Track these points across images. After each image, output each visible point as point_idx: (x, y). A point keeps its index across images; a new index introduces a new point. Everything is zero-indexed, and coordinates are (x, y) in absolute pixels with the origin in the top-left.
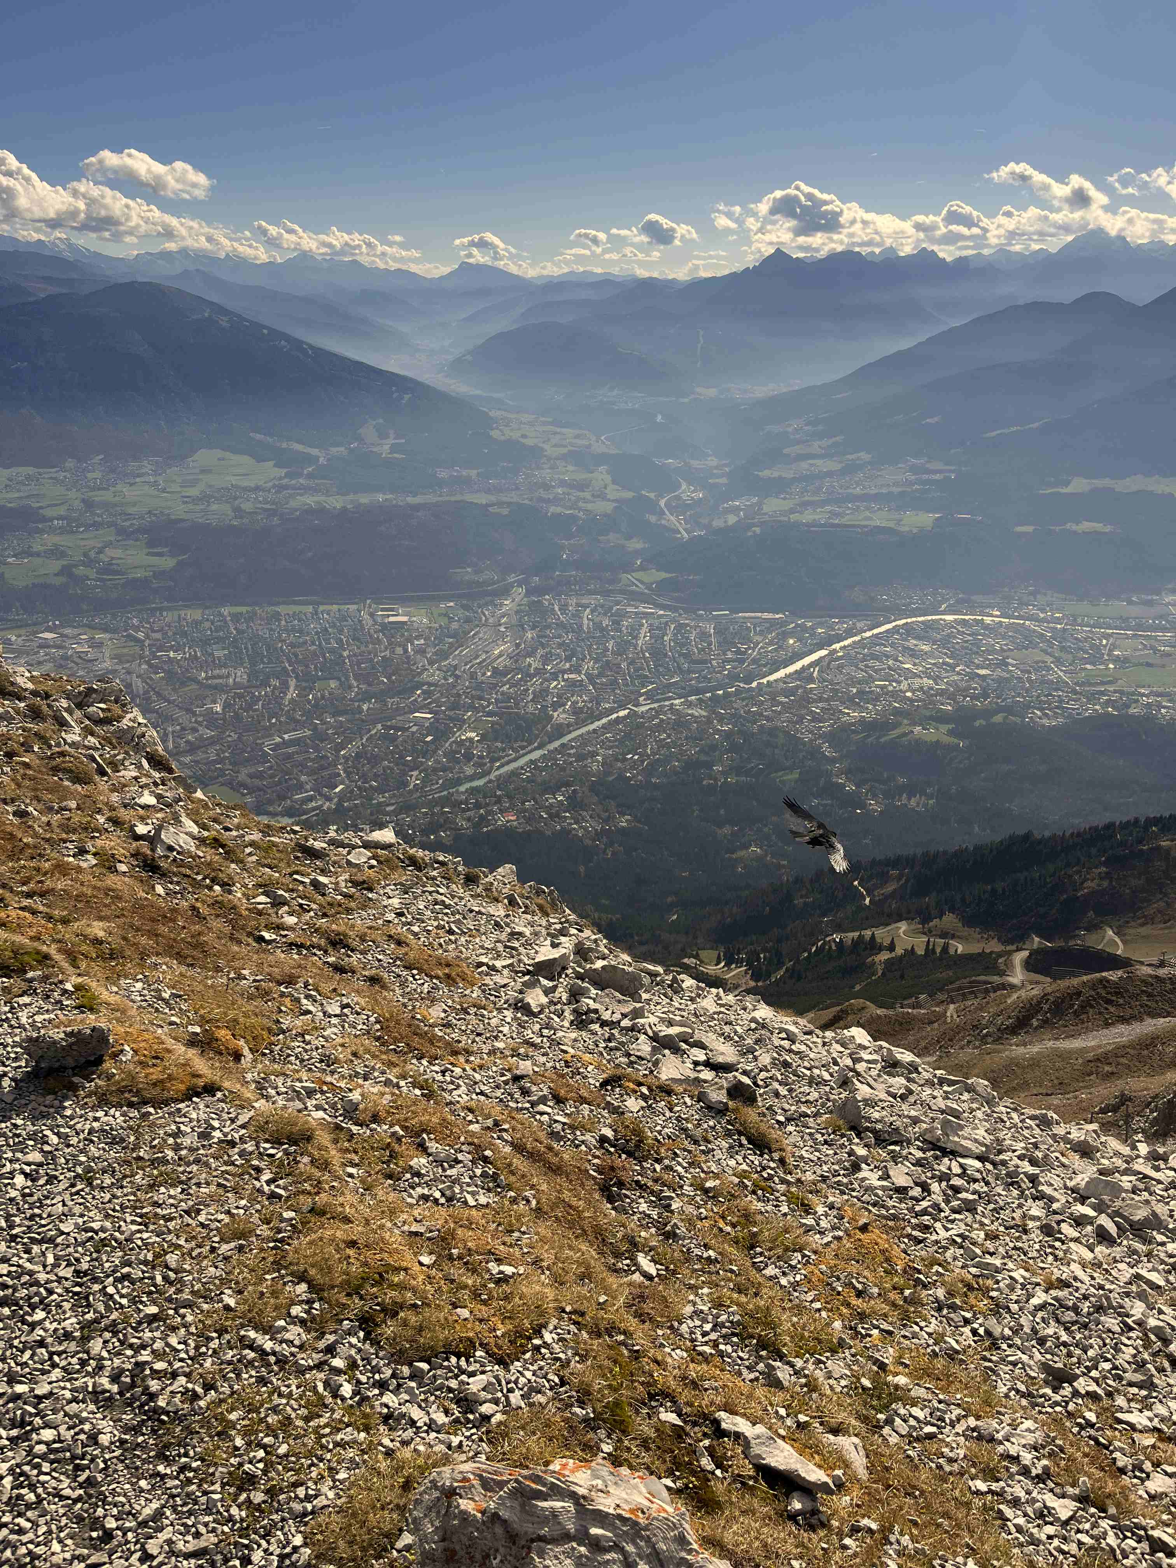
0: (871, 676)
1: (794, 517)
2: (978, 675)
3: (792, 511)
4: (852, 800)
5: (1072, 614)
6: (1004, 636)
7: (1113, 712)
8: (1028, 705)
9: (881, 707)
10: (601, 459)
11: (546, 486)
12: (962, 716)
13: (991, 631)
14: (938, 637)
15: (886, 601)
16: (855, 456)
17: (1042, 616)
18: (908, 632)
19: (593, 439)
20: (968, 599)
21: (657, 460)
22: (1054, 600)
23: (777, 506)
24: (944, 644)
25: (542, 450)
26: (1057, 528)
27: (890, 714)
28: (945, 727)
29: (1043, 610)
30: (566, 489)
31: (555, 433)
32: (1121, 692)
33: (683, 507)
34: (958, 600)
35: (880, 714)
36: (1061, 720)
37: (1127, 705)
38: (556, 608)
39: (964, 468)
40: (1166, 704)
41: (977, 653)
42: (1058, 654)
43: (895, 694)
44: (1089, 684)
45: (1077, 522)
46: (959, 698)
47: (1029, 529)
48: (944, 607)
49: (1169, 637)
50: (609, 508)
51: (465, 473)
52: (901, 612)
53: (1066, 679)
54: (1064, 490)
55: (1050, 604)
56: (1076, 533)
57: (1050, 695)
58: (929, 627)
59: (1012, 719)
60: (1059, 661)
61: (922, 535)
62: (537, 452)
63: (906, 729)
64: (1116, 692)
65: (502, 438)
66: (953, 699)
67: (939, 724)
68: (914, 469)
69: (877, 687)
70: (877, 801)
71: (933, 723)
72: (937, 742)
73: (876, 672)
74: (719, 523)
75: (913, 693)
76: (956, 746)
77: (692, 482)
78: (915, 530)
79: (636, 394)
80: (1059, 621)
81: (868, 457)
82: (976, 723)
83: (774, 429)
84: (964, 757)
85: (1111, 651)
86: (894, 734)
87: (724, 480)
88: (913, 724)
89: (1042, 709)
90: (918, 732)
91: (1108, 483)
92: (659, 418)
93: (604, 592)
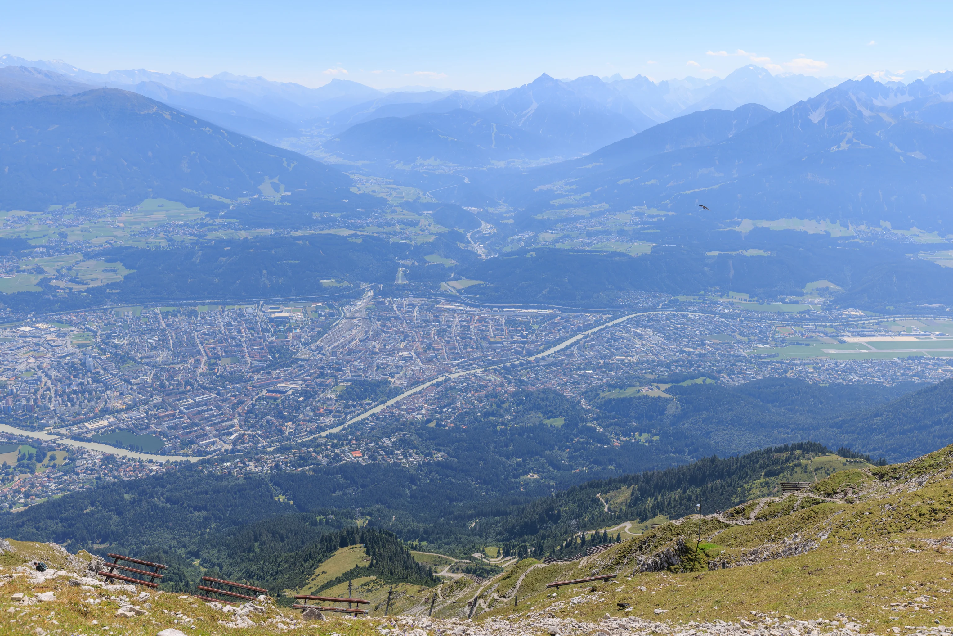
0: (612, 352)
1: (558, 246)
2: (685, 352)
3: (556, 241)
4: (601, 439)
5: (746, 311)
6: (702, 325)
7: (776, 376)
8: (720, 372)
9: (620, 374)
10: (428, 206)
11: (388, 224)
12: (675, 379)
13: (693, 322)
14: (658, 326)
15: (621, 301)
16: (598, 205)
17: (727, 312)
18: (637, 323)
19: (421, 193)
20: (677, 301)
21: (465, 208)
22: (734, 300)
23: (547, 237)
24: (661, 330)
25: (386, 200)
26: (734, 253)
27: (626, 379)
28: (664, 387)
29: (727, 308)
30: (402, 226)
31: (395, 189)
32: (781, 363)
33: (483, 239)
34: (670, 301)
35: (619, 378)
36: (742, 382)
37: (786, 371)
38: (395, 307)
39: (671, 213)
40: (812, 370)
41: (684, 337)
42: (739, 337)
43: (629, 365)
44: (760, 357)
45: (747, 249)
46: (673, 368)
47: (715, 253)
48: (661, 305)
49: (810, 326)
50: (432, 239)
51: (332, 215)
52: (632, 309)
53: (745, 354)
54: (737, 229)
55: (731, 304)
56: (746, 257)
57: (734, 365)
58: (651, 319)
59: (709, 381)
60: (739, 342)
61: (644, 257)
62: (383, 202)
63: (637, 388)
64: (778, 362)
65: (358, 193)
66: (669, 368)
67: (659, 385)
68: (637, 214)
69: (617, 360)
70: (618, 439)
71: (656, 384)
72: (659, 397)
73: (616, 349)
74: (507, 249)
75: (642, 364)
76: (671, 400)
77: (489, 223)
78: (640, 254)
79: (451, 164)
80: (738, 315)
81: (607, 206)
82: (685, 384)
83: (544, 187)
84: (677, 408)
85: (773, 334)
86: (629, 392)
87: (511, 221)
88: (642, 385)
89: (729, 375)
90: (645, 391)
91: (765, 224)
92: (467, 180)
93: (428, 295)
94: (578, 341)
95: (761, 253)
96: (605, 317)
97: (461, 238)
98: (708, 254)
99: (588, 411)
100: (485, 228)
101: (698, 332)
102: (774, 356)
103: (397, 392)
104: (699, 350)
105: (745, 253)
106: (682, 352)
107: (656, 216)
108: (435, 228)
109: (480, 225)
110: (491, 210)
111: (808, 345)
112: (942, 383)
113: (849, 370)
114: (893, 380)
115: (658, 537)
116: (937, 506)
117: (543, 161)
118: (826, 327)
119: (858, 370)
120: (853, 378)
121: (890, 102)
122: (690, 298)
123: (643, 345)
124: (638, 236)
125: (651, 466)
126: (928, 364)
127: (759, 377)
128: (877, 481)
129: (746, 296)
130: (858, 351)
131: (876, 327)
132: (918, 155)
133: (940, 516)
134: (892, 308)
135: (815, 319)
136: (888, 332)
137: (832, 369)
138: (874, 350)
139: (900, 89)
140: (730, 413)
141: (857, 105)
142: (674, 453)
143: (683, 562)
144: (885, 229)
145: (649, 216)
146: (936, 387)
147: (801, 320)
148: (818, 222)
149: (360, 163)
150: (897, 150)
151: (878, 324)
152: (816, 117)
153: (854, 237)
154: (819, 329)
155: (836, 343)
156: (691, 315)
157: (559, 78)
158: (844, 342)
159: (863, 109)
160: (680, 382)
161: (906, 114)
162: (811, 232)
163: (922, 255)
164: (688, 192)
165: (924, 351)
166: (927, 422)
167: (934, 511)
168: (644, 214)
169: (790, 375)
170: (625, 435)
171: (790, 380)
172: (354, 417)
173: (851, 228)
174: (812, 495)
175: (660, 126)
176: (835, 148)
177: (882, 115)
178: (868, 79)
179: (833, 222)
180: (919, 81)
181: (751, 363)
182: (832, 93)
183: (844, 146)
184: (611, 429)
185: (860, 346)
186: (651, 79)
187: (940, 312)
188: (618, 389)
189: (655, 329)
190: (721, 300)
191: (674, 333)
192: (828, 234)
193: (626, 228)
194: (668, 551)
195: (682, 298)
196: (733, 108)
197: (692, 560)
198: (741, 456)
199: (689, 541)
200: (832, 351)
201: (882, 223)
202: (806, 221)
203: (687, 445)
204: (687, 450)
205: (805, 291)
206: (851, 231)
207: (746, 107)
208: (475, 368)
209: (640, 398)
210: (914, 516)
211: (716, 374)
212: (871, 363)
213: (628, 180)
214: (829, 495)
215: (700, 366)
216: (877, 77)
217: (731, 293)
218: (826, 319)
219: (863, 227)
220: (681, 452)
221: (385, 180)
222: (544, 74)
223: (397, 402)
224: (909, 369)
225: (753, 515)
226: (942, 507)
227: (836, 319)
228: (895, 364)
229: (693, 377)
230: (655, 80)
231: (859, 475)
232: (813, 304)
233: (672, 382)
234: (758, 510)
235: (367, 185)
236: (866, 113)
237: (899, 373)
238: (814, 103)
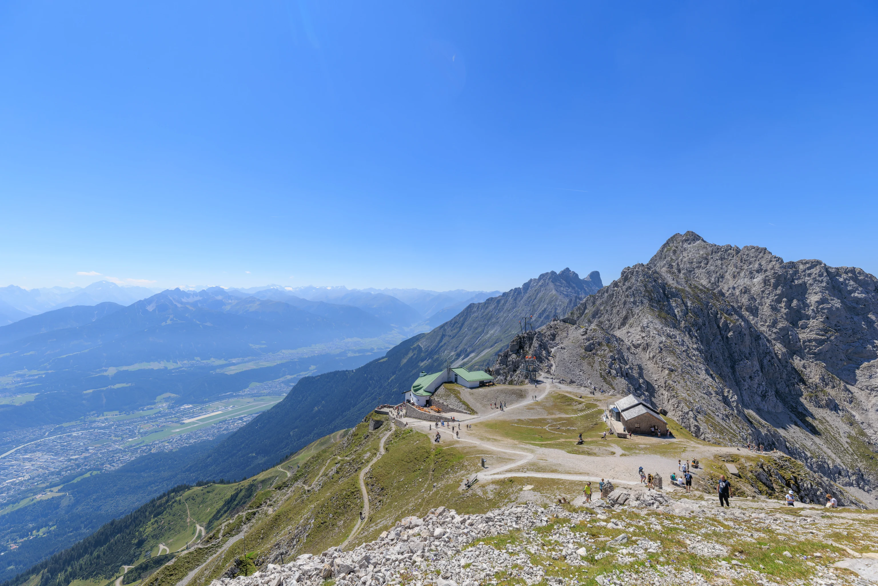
2: (72, 459)
5: (118, 421)
6: (85, 438)
7: (144, 454)
8: (103, 464)
9: (12, 492)
12: (66, 481)
13: (77, 438)
14: (46, 448)
15: (8, 439)
17: (103, 425)
18: (26, 451)
20: (62, 427)
22: (108, 417)
24: (49, 451)
26: (105, 389)
27: (19, 494)
28: (56, 489)
29: (103, 423)
32: (146, 445)
34: (55, 429)
35: (12, 496)
36: (121, 465)
37: (150, 450)
39: (50, 372)
40: (167, 444)
41: (71, 450)
42: (114, 438)
43: (21, 483)
44: (131, 446)
45: (114, 384)
46: (63, 473)
47: (91, 391)
49: (163, 419)
52: (18, 442)
53: (120, 448)
54: (105, 374)
55: (106, 419)
56: (114, 389)
57: (113, 456)
58: (40, 445)
59: (95, 473)
60: (115, 442)
61: (28, 404)
63: (31, 498)
64: (144, 446)
66: (60, 474)
67: (52, 489)
68: (18, 376)
69: (7, 483)
70: (15, 543)
71: (49, 489)
72: (53, 498)
73: (6, 476)
75: (33, 479)
76: (64, 496)
78: (24, 403)
80: (113, 425)
82: (75, 481)
84: (70, 499)
85: (139, 430)
86: (23, 504)
88: (35, 494)
89: (110, 464)
90: (39, 497)
91: (125, 368)
95: (124, 385)
98: (85, 392)
101: (82, 444)
102: (141, 443)
104: (84, 455)
105: (112, 387)
106: (70, 460)
107: (36, 375)
111: (162, 431)
112: (238, 430)
113: (189, 437)
114: (213, 436)
118: (172, 418)
119: (194, 437)
120: (192, 441)
121: (191, 300)
122: (73, 423)
123: (32, 465)
124: (21, 390)
125: (51, 550)
126: (229, 423)
127: (133, 459)
129: (117, 412)
130: (192, 426)
131: (200, 411)
132: (208, 324)
134: (207, 399)
135: (165, 415)
136: (207, 412)
137: (179, 440)
138: (201, 423)
139: (195, 294)
140: (115, 488)
141: (174, 301)
142: (71, 532)
144: (198, 361)
145: (30, 376)
146: (236, 433)
147: (156, 418)
148: (159, 362)
150: (198, 322)
151: (201, 409)
152: (150, 308)
153: (181, 368)
154: (168, 420)
155: (179, 425)
156: (74, 434)
158: (184, 423)
159: (177, 304)
160: (71, 481)
161: (199, 305)
162: (155, 368)
163: (218, 371)
164: (64, 356)
165: (227, 417)
166: (235, 452)
168: (25, 375)
169: (153, 451)
170: (21, 537)
171: (154, 454)
173: (179, 363)
175: (34, 317)
176: (164, 324)
177: (187, 306)
178: (178, 289)
179: (168, 361)
180: (204, 290)
181: (126, 452)
182: (158, 297)
183: (169, 322)
184: (7, 537)
185: (194, 423)
186: (23, 287)
187: (231, 396)
188: (11, 505)
189: (44, 451)
190: (98, 419)
191: (61, 449)
192: (166, 368)
193: (8, 387)
195: (65, 425)
196: (94, 305)
200: (178, 430)
201: (196, 358)
202: (151, 363)
203: (82, 522)
204: (82, 526)
205: (156, 401)
206: (179, 364)
207: (103, 304)
209: (34, 504)
211: (100, 467)
212: (201, 430)
213: (8, 354)
215: (86, 465)
216: (182, 288)
217: (105, 413)
218: (171, 413)
219: (185, 362)
220: (77, 529)
224: (221, 428)
227: (177, 412)
228: (213, 427)
229: (82, 474)
230: (27, 288)
232: (162, 407)
233: (63, 483)
236: (179, 305)
237: (216, 431)
238: (149, 301)
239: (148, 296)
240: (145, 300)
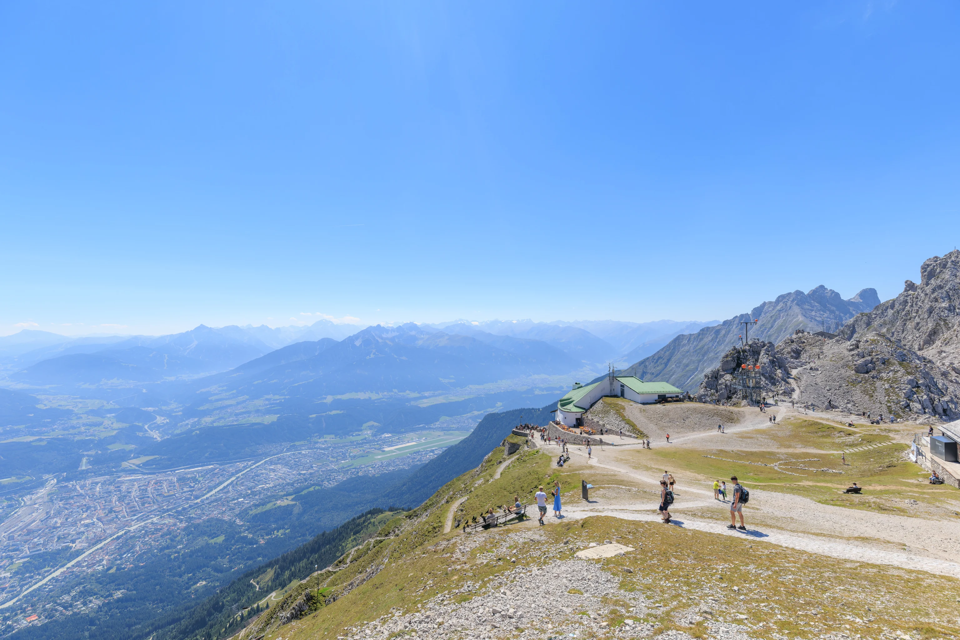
0: (256, 484)
1: (215, 424)
2: (302, 474)
3: (214, 422)
4: (251, 542)
5: (334, 444)
6: (310, 457)
7: (353, 476)
8: (323, 481)
9: (262, 496)
10: (110, 411)
11: (73, 427)
12: (297, 491)
13: (305, 455)
14: (284, 462)
15: (260, 452)
16: (241, 397)
17: (323, 446)
18: (271, 463)
19: (105, 403)
20: (295, 445)
21: (143, 409)
22: (327, 439)
23: (207, 420)
24: (286, 464)
25: (72, 411)
26: (324, 414)
27: (266, 498)
28: (290, 498)
29: (323, 444)
30: (87, 427)
31: (80, 402)
32: (355, 468)
33: (158, 427)
34: (291, 446)
35: (262, 499)
36: (336, 484)
37: (358, 473)
38: (78, 487)
39: (287, 397)
40: (371, 469)
41: (301, 465)
42: (331, 459)
43: (268, 489)
44: (344, 468)
45: (331, 411)
46: (295, 485)
47: (314, 416)
48: (285, 450)
49: (367, 446)
50: (114, 433)
51: (16, 427)
52: (266, 455)
53: (336, 468)
54: (325, 401)
55: (325, 441)
56: (331, 415)
57: (330, 475)
58: (280, 459)
59: (317, 488)
60: (332, 462)
61: (273, 423)
62: (69, 413)
63: (273, 503)
64: (353, 469)
65: (45, 408)
66: (293, 486)
67: (288, 497)
68: (267, 400)
69: (260, 488)
70: (263, 539)
71: (285, 497)
72: (288, 505)
73: (258, 482)
74: (178, 432)
75: (276, 487)
76: (296, 504)
77: (162, 416)
78: (270, 422)
79: (131, 381)
80: (330, 447)
81: (247, 397)
82: (303, 493)
83: (204, 390)
84: (300, 508)
85: (349, 454)
86: (269, 506)
87: (180, 413)
88: (277, 500)
89: (328, 481)
90: (279, 503)
91: (339, 397)
92: (144, 391)
93: (111, 473)
94: (232, 482)
95: (338, 412)
96: (250, 463)
97: (141, 429)
98: (311, 416)
99: (242, 526)
100: (159, 420)
101: (308, 461)
102: (351, 466)
103: (78, 553)
104: (310, 471)
105: (330, 413)
106: (300, 474)
107: (278, 400)
108: (116, 425)
109: (156, 418)
110: (164, 408)
111: (367, 456)
112: (429, 462)
113: (389, 465)
114: (409, 465)
115: (293, 595)
116: (435, 525)
117: (203, 375)
118: (375, 445)
119: (392, 464)
120: (391, 468)
121: (390, 335)
122: (302, 443)
123: (275, 475)
124: (268, 412)
125: (286, 550)
126: (422, 454)
127: (345, 479)
128: (408, 520)
129: (333, 436)
130: (391, 454)
131: (398, 441)
132: (404, 358)
133: (437, 529)
134: (403, 430)
135: (369, 442)
136: (403, 442)
137: (381, 466)
138: (398, 452)
139: (393, 330)
140: (331, 503)
141: (376, 337)
142: (300, 537)
143: (310, 606)
144: (395, 393)
145: (274, 400)
146: (427, 465)
147: (362, 444)
148: (365, 393)
149: (47, 387)
150: (395, 356)
151: (398, 439)
152: (358, 343)
153: (382, 398)
154: (372, 447)
155: (381, 452)
156: (303, 452)
157: (212, 327)
158: (384, 451)
159: (378, 339)
160: (300, 492)
161: (397, 340)
162: (362, 398)
163: (413, 403)
164: (296, 385)
165: (420, 448)
166: (426, 483)
167: (434, 528)
168: (271, 399)
169: (360, 474)
170: (267, 535)
171: (361, 477)
172: (30, 587)
173: (380, 394)
174: (378, 538)
175: (277, 351)
176: (368, 357)
177: (387, 341)
178: (379, 326)
179: (372, 392)
180: (400, 326)
181: (339, 472)
182: (363, 332)
183: (372, 356)
184: (258, 533)
185: (392, 451)
186: (270, 327)
187: (424, 429)
188: (261, 506)
189: (283, 464)
190: (320, 441)
191: (295, 464)
192: (370, 398)
193: (260, 408)
194: (300, 603)
195: (297, 443)
196: (316, 341)
197: (315, 603)
198: (339, 527)
199: (312, 591)
200: (379, 457)
201: (394, 390)
202: (359, 393)
203: (307, 530)
204: (307, 533)
205: (362, 428)
206: (381, 396)
207: (323, 340)
208: (152, 518)
209: (276, 508)
210: (426, 533)
211: (320, 483)
212: (398, 459)
213: (260, 381)
214: (386, 535)
215: (311, 480)
216: (382, 324)
217: (325, 436)
218: (374, 441)
219: (385, 393)
220: (304, 535)
221: (72, 396)
222: (202, 325)
223: (78, 562)
224: (415, 458)
225: (348, 561)
226: (437, 525)
227: (379, 440)
228: (408, 457)
229: (308, 487)
230: (273, 327)
231: (400, 519)
232: (367, 434)
233: (295, 493)
234: (351, 557)
235: (53, 402)
236: (380, 341)
237: (411, 461)
238: (356, 337)
239: (356, 332)
240: (354, 335)
